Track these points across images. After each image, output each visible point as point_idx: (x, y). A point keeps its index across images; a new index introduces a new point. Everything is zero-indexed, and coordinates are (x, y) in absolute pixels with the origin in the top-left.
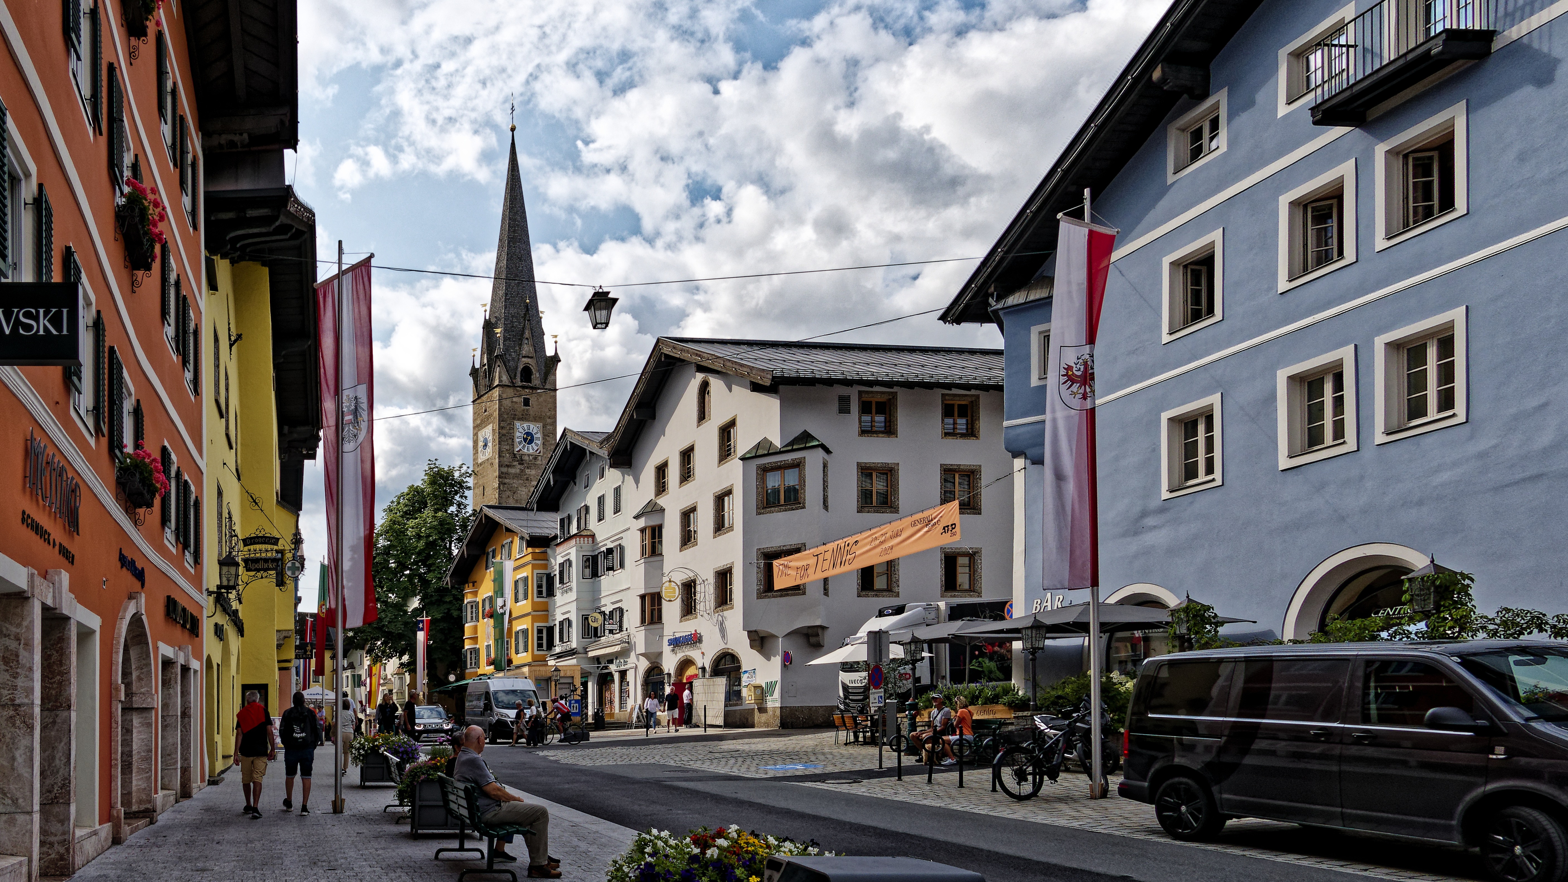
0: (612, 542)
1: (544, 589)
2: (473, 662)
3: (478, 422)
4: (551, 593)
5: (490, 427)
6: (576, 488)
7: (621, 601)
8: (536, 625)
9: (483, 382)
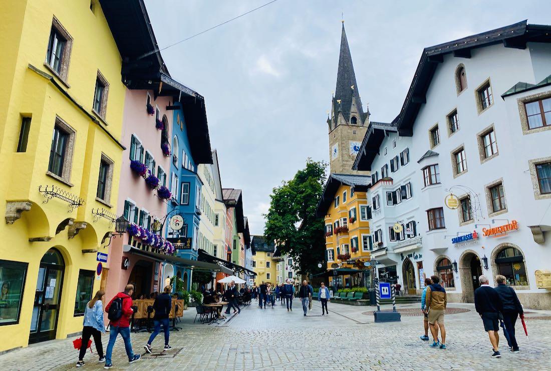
0: (404, 182)
1: (366, 215)
2: (331, 257)
3: (332, 142)
4: (370, 217)
5: (337, 144)
6: (380, 157)
7: (413, 217)
8: (363, 235)
9: (333, 125)
